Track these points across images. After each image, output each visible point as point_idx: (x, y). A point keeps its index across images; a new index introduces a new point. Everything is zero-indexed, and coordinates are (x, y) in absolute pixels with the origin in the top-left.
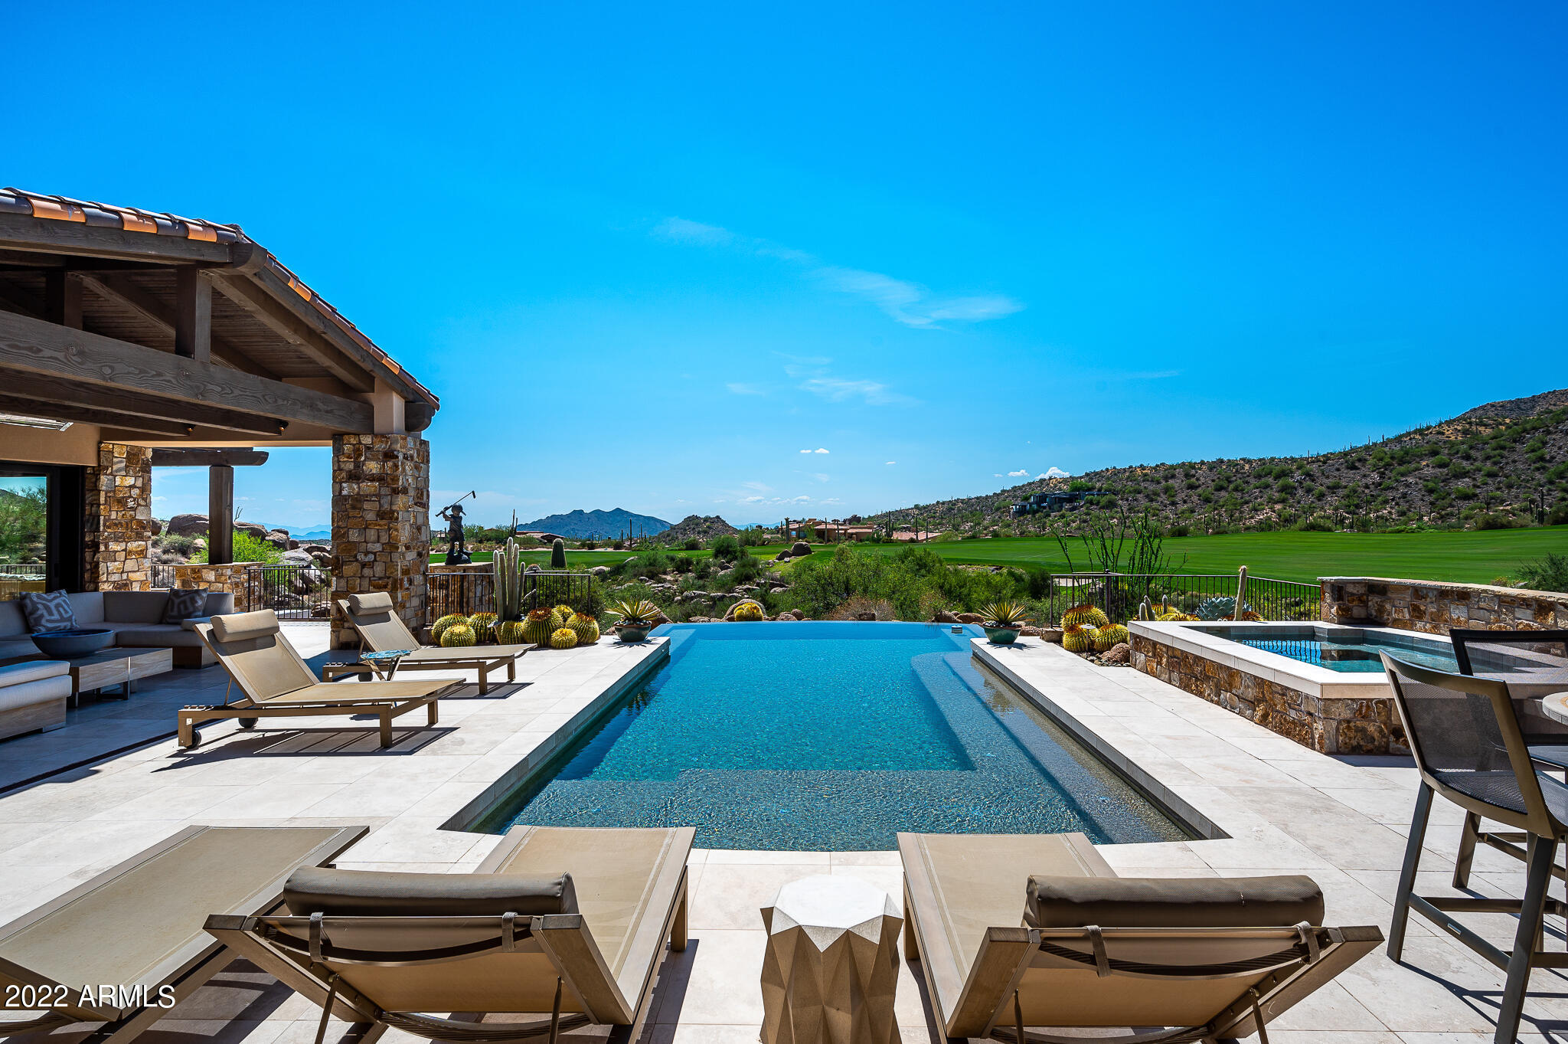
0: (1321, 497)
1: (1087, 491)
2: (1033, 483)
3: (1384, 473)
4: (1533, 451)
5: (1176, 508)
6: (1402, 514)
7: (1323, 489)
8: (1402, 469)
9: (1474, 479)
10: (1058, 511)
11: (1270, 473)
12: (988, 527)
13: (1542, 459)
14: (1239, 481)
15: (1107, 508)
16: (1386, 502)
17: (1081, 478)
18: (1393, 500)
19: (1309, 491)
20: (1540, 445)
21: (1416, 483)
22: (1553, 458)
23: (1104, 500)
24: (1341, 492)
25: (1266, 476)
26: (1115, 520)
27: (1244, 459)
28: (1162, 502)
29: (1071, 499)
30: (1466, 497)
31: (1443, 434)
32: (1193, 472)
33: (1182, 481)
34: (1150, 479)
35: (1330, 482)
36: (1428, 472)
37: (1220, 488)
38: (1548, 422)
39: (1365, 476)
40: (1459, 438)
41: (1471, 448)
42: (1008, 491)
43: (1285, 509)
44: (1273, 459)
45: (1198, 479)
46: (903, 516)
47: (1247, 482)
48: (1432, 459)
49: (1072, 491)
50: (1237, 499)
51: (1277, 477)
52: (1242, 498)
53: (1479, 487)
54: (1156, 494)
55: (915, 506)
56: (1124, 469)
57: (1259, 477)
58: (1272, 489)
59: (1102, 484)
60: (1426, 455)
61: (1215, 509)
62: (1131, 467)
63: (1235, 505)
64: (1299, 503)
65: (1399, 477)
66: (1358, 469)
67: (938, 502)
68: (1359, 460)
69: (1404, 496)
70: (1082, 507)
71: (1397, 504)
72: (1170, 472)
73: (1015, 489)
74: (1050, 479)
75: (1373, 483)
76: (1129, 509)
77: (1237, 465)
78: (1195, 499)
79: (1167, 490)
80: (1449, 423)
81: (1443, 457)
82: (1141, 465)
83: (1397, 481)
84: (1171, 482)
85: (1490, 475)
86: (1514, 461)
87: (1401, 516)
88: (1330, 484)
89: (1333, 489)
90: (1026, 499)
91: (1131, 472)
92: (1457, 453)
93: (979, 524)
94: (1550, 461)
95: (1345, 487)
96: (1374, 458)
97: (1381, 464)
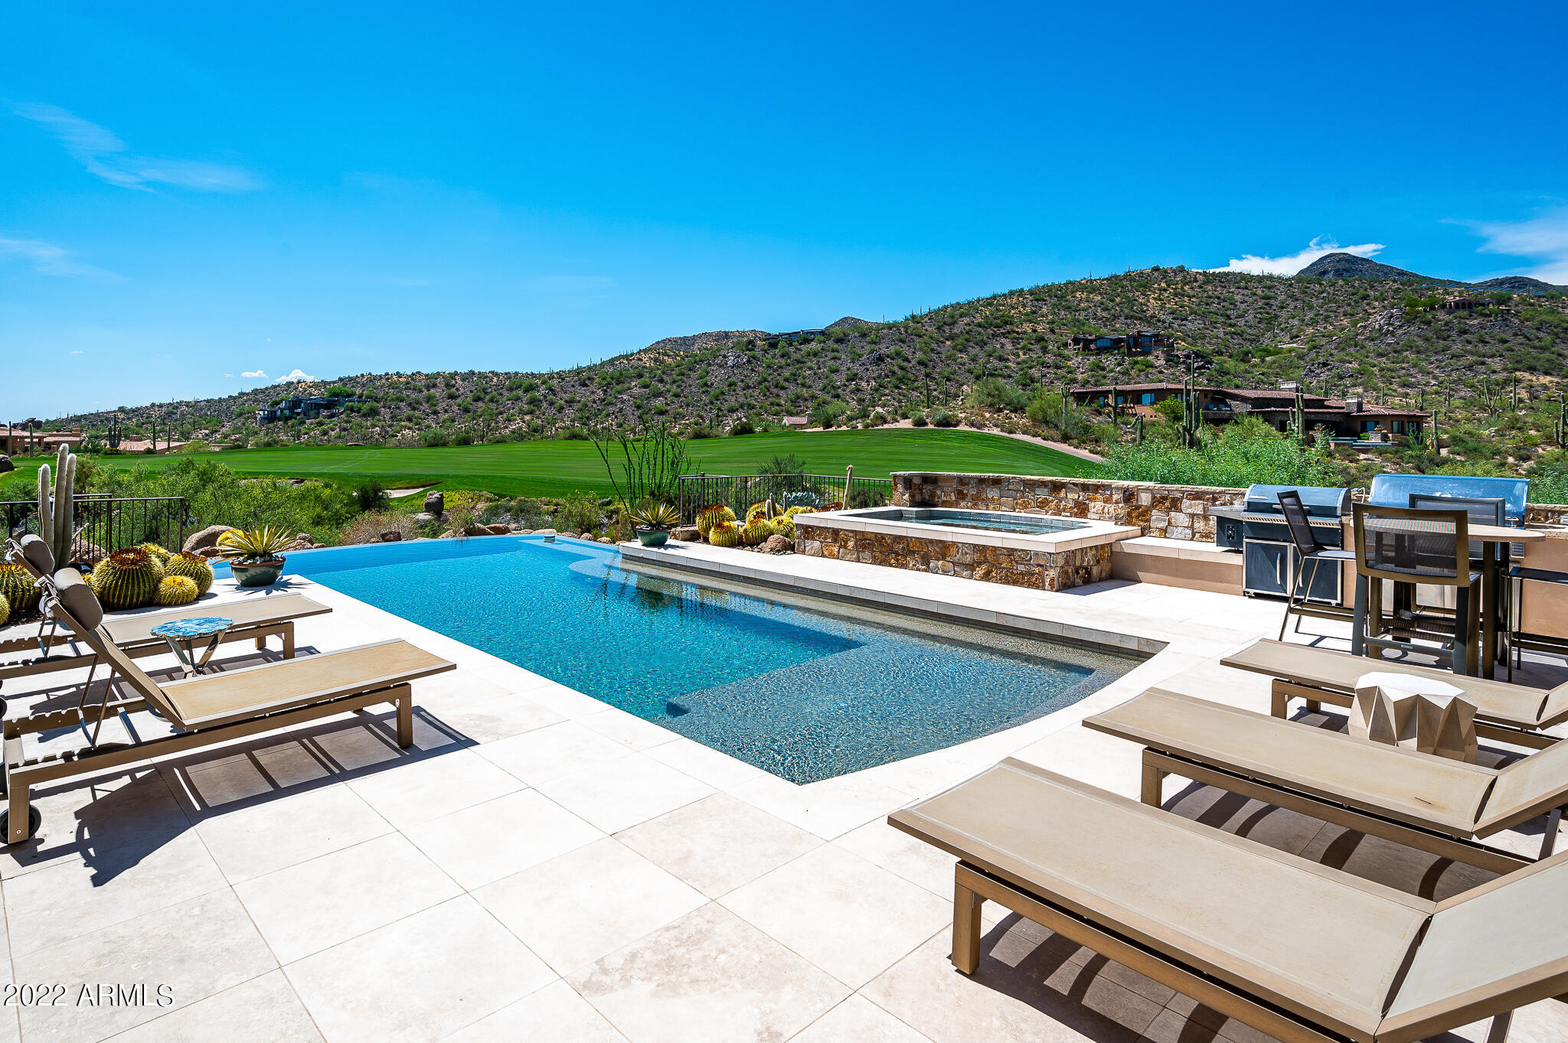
0: (561, 409)
1: (346, 397)
2: (279, 386)
3: (607, 391)
4: (701, 378)
5: (438, 417)
6: (620, 425)
7: (562, 402)
8: (619, 387)
9: (666, 398)
10: (314, 418)
11: (520, 387)
12: (229, 435)
13: (706, 384)
14: (494, 393)
15: (369, 416)
16: (608, 415)
17: (334, 382)
18: (613, 414)
19: (552, 404)
20: (705, 373)
21: (629, 400)
22: (712, 384)
23: (365, 407)
24: (577, 406)
25: (516, 389)
26: (377, 428)
27: (492, 372)
28: (424, 411)
29: (329, 405)
30: (662, 413)
31: (642, 360)
32: (453, 382)
33: (443, 391)
34: (412, 387)
35: (567, 396)
36: (636, 391)
37: (477, 399)
38: (709, 357)
39: (593, 392)
40: (652, 365)
41: (664, 373)
42: (248, 394)
43: (533, 420)
44: (516, 374)
45: (458, 390)
46: (102, 421)
47: (501, 394)
48: (639, 381)
49: (330, 396)
50: (492, 409)
51: (526, 391)
52: (497, 409)
53: (669, 405)
54: (418, 402)
55: (120, 408)
56: (380, 376)
57: (511, 389)
58: (522, 401)
59: (363, 391)
60: (634, 377)
61: (474, 419)
62: (387, 374)
63: (491, 415)
64: (544, 415)
65: (616, 395)
66: (588, 386)
67: (153, 405)
68: (589, 379)
69: (621, 410)
70: (342, 413)
71: (616, 417)
72: (432, 381)
73: (256, 392)
74: (299, 382)
75: (599, 399)
76: (392, 417)
77: (487, 377)
78: (455, 408)
79: (429, 399)
80: (645, 351)
81: (646, 380)
82: (398, 373)
83: (616, 398)
84: (432, 391)
85: (677, 395)
86: (690, 386)
87: (619, 427)
88: (567, 399)
89: (570, 402)
90: (277, 403)
91: (388, 379)
92: (655, 377)
93: (216, 431)
94: (710, 387)
95: (579, 402)
96: (599, 378)
97: (604, 383)
